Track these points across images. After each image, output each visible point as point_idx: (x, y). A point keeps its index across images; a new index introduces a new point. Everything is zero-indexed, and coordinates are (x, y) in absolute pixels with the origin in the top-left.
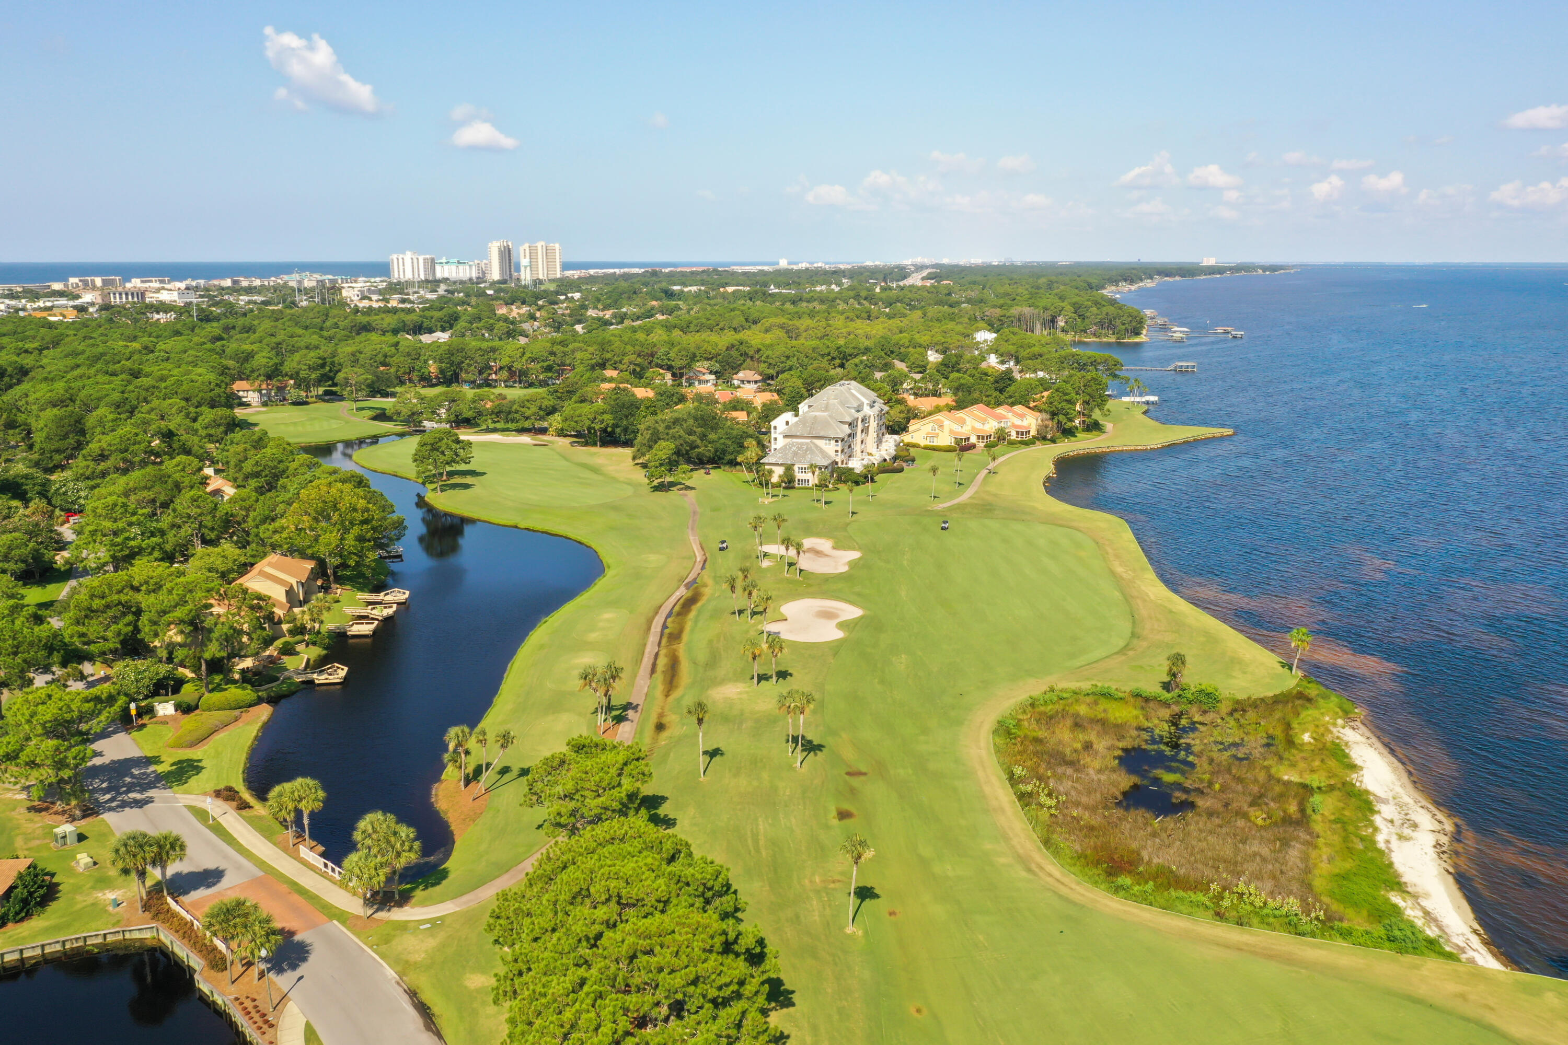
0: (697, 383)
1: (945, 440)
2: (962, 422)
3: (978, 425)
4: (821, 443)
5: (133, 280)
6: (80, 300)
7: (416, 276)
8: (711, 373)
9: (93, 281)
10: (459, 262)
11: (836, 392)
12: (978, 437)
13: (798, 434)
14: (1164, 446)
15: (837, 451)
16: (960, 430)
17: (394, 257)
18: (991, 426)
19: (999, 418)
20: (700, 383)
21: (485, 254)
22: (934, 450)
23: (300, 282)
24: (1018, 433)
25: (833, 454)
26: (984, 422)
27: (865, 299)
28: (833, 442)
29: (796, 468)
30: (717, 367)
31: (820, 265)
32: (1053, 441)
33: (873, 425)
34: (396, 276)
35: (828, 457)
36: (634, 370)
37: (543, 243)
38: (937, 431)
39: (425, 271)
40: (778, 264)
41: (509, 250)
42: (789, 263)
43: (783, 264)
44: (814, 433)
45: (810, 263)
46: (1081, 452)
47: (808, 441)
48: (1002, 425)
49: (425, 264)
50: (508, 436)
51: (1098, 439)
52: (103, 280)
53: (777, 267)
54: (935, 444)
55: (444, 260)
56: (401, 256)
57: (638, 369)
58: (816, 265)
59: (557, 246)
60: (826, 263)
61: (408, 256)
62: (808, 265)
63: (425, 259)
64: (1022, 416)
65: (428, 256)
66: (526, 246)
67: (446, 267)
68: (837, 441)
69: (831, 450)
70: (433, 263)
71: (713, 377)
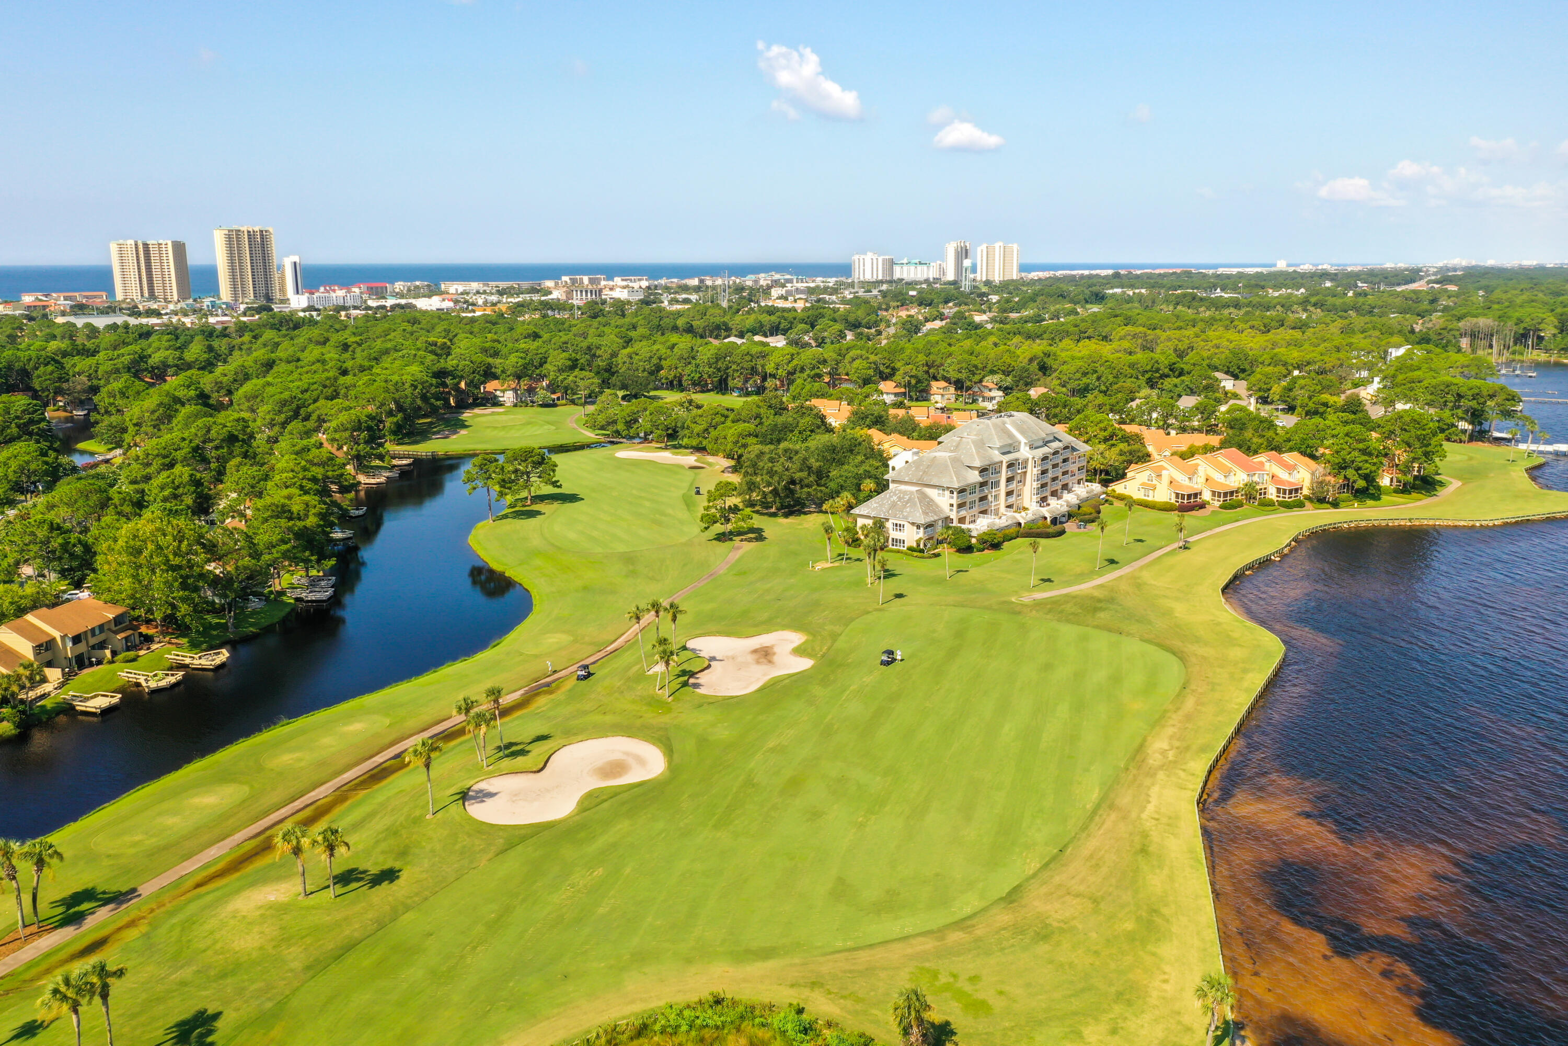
0: (981, 399)
1: (1163, 495)
2: (1192, 473)
3: (1218, 477)
4: (932, 493)
5: (616, 279)
6: (550, 297)
7: (875, 277)
8: (1000, 388)
9: (581, 280)
10: (920, 263)
11: (981, 426)
12: (1214, 493)
13: (907, 479)
14: (1506, 524)
15: (952, 505)
16: (1186, 482)
17: (856, 257)
18: (1238, 479)
19: (1250, 470)
20: (983, 401)
21: (943, 258)
22: (1146, 507)
23: (756, 282)
24: (1278, 490)
25: (946, 508)
26: (1227, 473)
27: (1315, 305)
28: (947, 493)
29: (889, 525)
30: (1009, 381)
31: (1325, 267)
32: (1335, 505)
33: (1033, 472)
34: (857, 276)
35: (942, 511)
36: (909, 382)
37: (1001, 244)
38: (1155, 482)
39: (883, 271)
40: (1275, 265)
41: (966, 250)
42: (1288, 265)
43: (1281, 265)
44: (926, 480)
45: (1314, 265)
46: (1363, 524)
47: (914, 489)
48: (1256, 478)
49: (883, 265)
50: (677, 454)
51: (1419, 503)
52: (590, 279)
53: (1273, 269)
54: (1150, 499)
55: (905, 261)
56: (862, 257)
57: (913, 382)
58: (1320, 267)
59: (1015, 246)
60: (1332, 265)
61: (869, 256)
62: (1311, 267)
63: (883, 260)
64: (1291, 468)
65: (887, 257)
66: (984, 247)
67: (905, 268)
68: (952, 492)
69: (945, 503)
70: (892, 263)
71: (1001, 393)
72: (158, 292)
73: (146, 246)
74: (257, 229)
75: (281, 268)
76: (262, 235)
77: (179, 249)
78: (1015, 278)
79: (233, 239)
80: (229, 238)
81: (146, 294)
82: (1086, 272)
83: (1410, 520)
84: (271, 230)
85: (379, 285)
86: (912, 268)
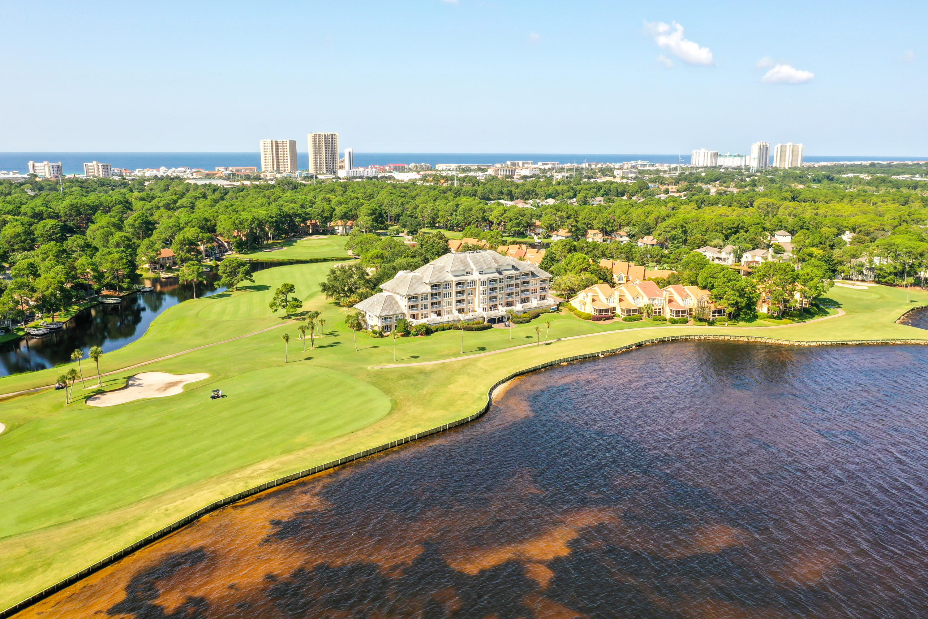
4: (398, 298)
6: (486, 173)
7: (705, 164)
9: (518, 164)
10: (739, 156)
12: (622, 310)
13: (387, 288)
15: (405, 306)
17: (694, 152)
19: (652, 296)
26: (636, 297)
29: (367, 316)
33: (481, 289)
34: (694, 163)
37: (791, 144)
38: (586, 300)
39: (711, 160)
41: (767, 148)
47: (389, 294)
48: (656, 302)
49: (711, 157)
54: (582, 311)
55: (725, 154)
56: (698, 151)
59: (801, 146)
61: (702, 151)
63: (712, 153)
65: (714, 152)
66: (779, 146)
67: (725, 159)
69: (403, 304)
70: (716, 156)
71: (628, 239)
72: (281, 168)
73: (276, 142)
74: (329, 134)
75: (342, 156)
76: (332, 137)
77: (293, 144)
78: (799, 165)
79: (316, 139)
80: (314, 138)
81: (275, 169)
82: (849, 163)
83: (748, 338)
84: (337, 134)
85: (401, 165)
86: (731, 159)
